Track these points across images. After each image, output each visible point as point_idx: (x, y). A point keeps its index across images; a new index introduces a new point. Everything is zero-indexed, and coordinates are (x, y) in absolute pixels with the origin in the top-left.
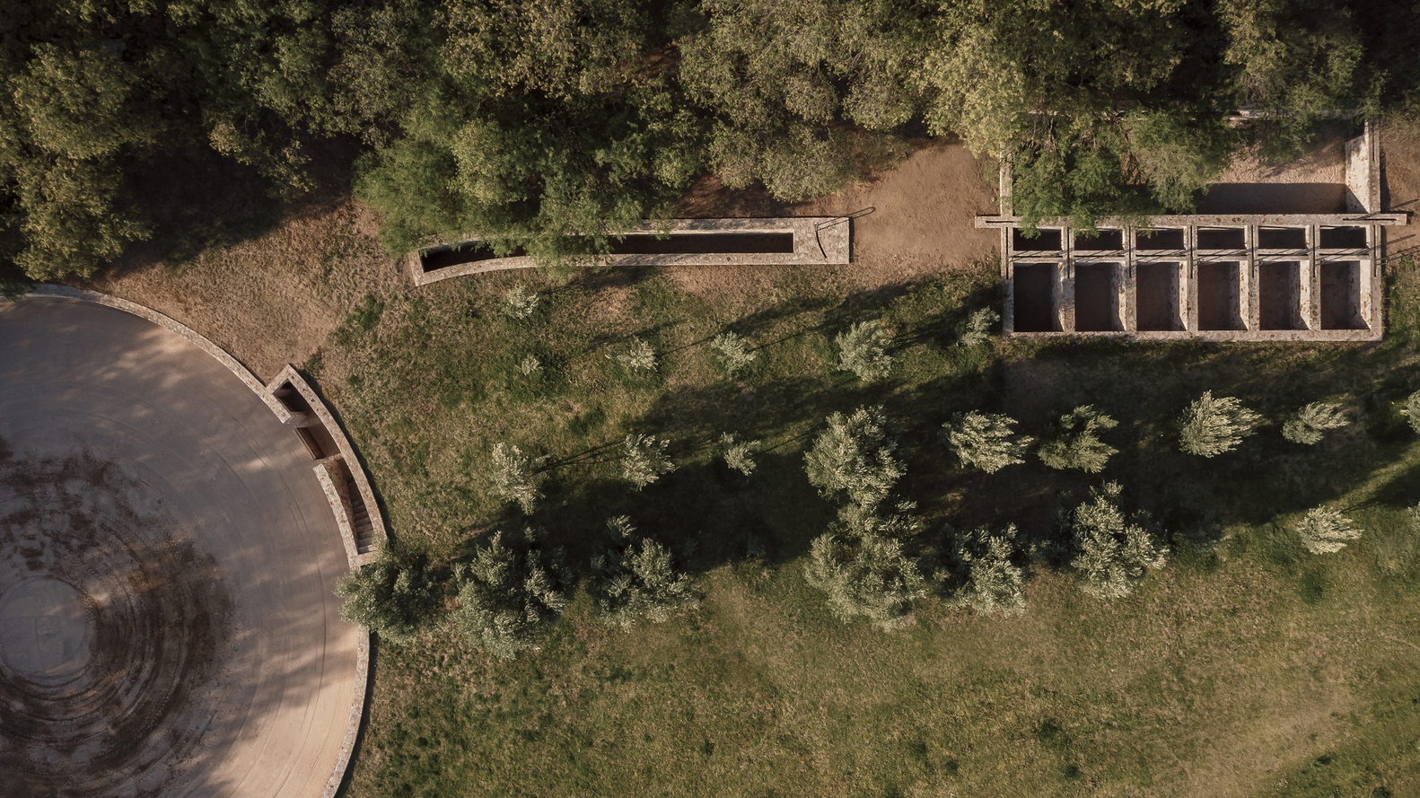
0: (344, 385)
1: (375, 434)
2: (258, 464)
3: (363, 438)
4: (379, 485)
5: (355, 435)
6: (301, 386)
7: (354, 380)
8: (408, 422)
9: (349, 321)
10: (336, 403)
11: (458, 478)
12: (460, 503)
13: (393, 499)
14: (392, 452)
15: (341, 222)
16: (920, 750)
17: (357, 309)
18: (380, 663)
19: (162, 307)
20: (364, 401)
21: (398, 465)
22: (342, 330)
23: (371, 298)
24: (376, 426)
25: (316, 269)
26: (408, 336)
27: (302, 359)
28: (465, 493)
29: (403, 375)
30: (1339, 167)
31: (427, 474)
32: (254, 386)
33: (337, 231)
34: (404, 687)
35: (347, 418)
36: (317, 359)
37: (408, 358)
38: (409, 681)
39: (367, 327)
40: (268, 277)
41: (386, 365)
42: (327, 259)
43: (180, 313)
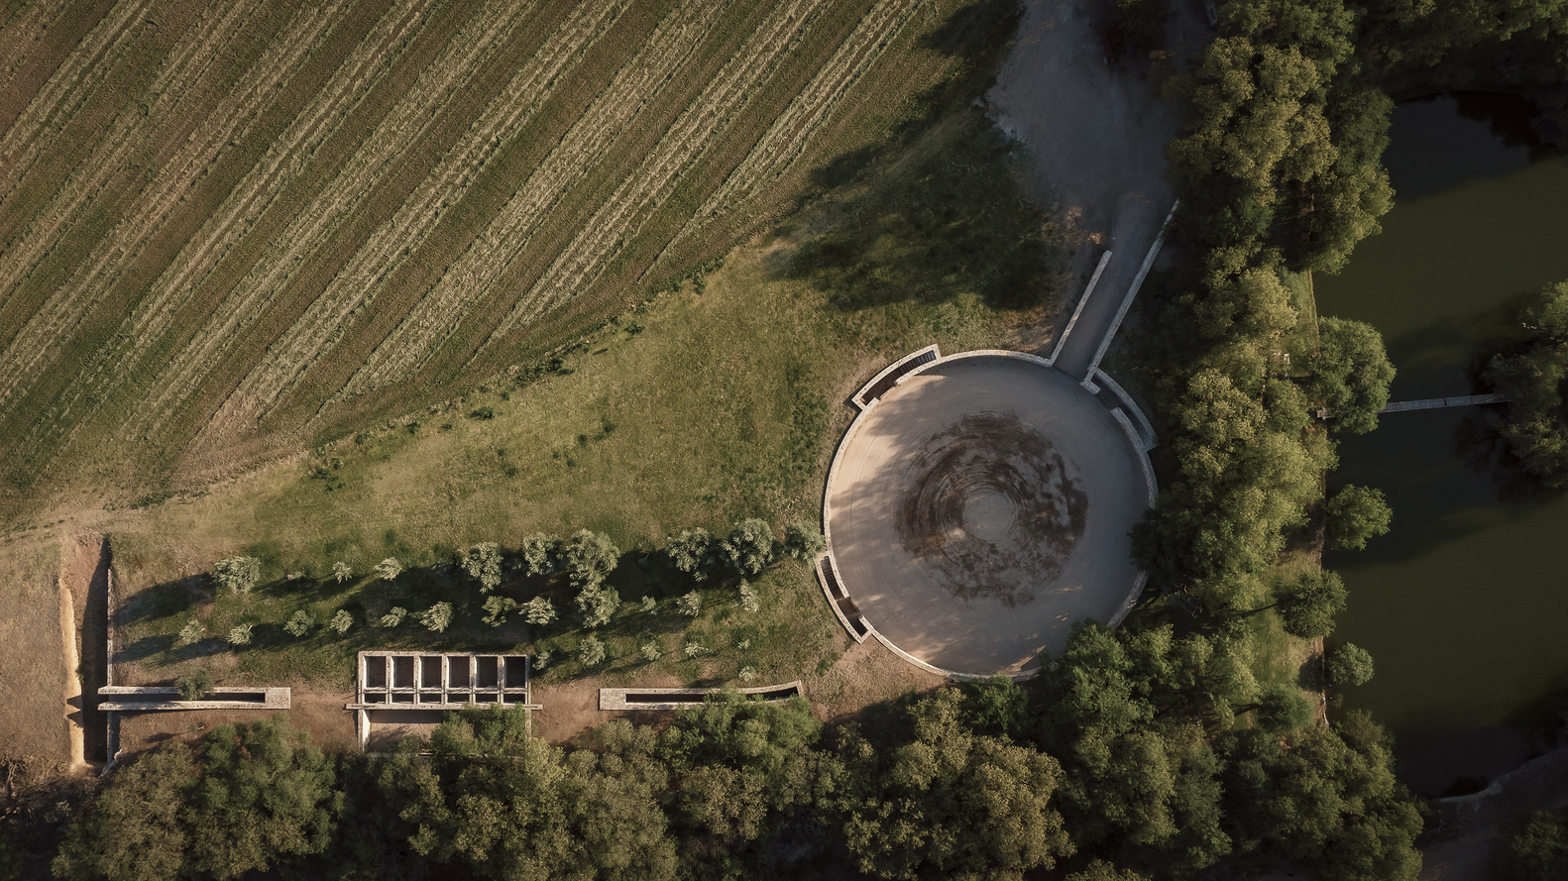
0: (835, 634)
1: (821, 612)
2: (876, 598)
3: (826, 610)
4: (819, 588)
5: (830, 611)
6: (855, 634)
7: (830, 636)
8: (805, 617)
9: (832, 664)
10: (839, 626)
11: (782, 591)
12: (781, 579)
13: (812, 581)
14: (813, 603)
15: (834, 710)
16: (570, 464)
17: (828, 670)
18: (819, 505)
19: (921, 671)
20: (826, 627)
21: (810, 597)
22: (836, 660)
23: (822, 675)
24: (820, 615)
25: (846, 689)
26: (804, 657)
27: (855, 647)
28: (779, 584)
29: (807, 639)
30: (373, 730)
31: (796, 593)
32: (877, 634)
33: (836, 706)
34: (808, 494)
35: (833, 619)
36: (847, 647)
37: (805, 647)
38: (805, 497)
39: (823, 661)
40: (869, 685)
41: (815, 643)
42: (841, 693)
43: (912, 668)
